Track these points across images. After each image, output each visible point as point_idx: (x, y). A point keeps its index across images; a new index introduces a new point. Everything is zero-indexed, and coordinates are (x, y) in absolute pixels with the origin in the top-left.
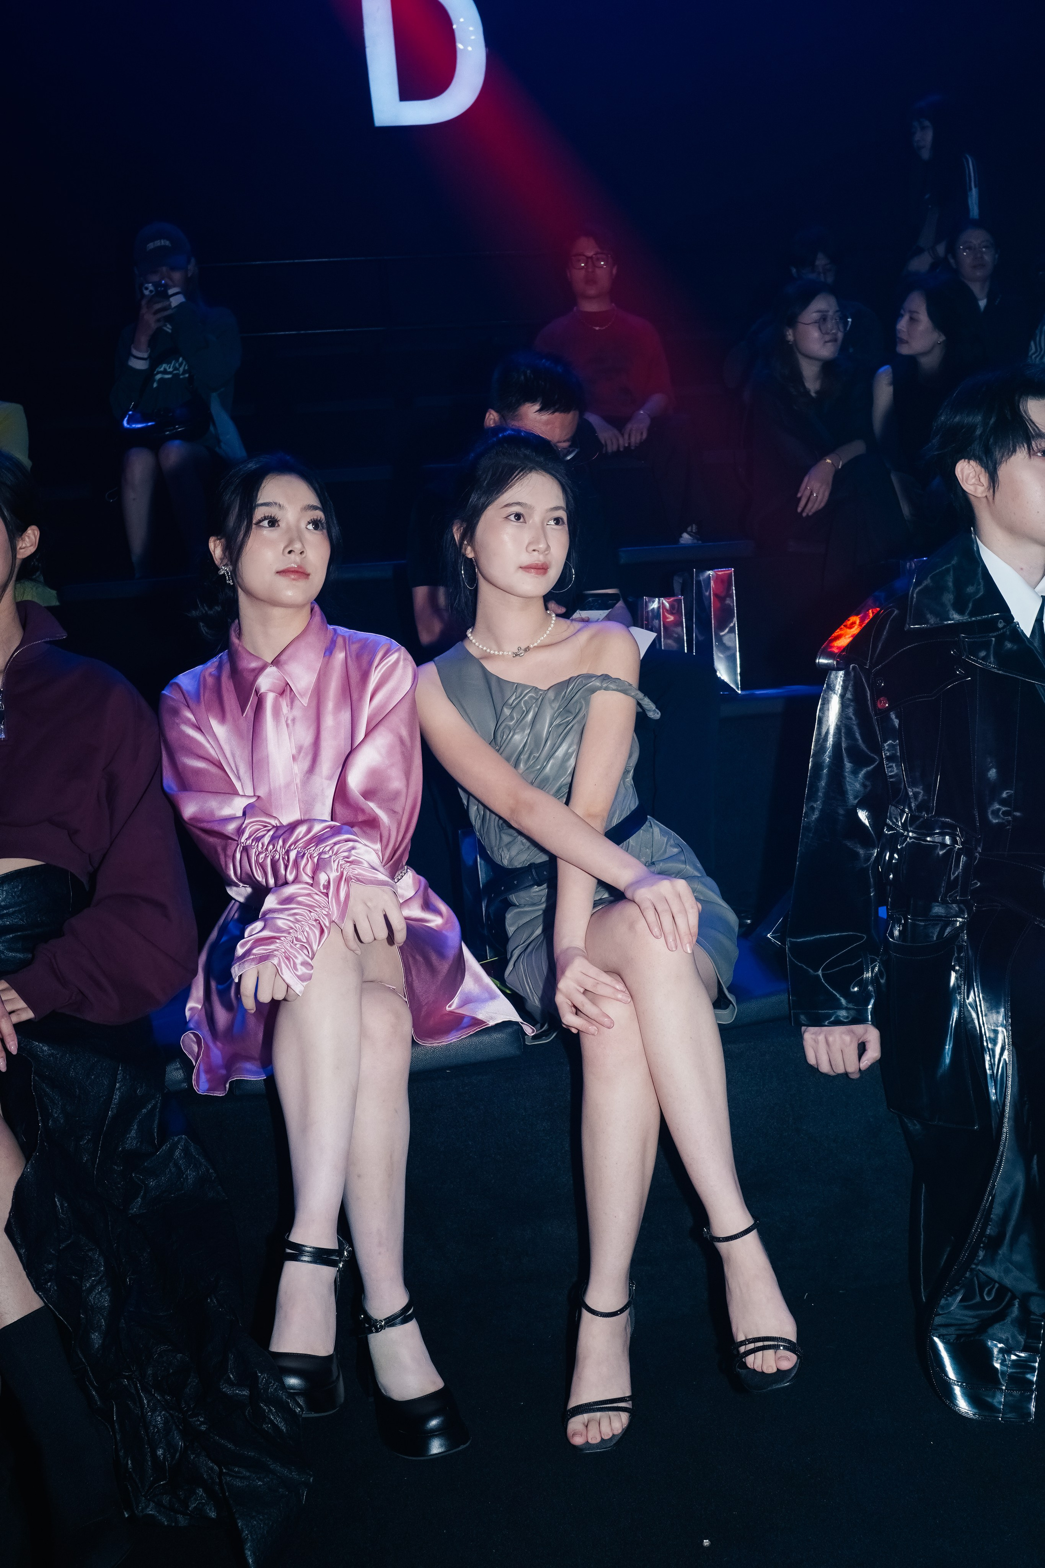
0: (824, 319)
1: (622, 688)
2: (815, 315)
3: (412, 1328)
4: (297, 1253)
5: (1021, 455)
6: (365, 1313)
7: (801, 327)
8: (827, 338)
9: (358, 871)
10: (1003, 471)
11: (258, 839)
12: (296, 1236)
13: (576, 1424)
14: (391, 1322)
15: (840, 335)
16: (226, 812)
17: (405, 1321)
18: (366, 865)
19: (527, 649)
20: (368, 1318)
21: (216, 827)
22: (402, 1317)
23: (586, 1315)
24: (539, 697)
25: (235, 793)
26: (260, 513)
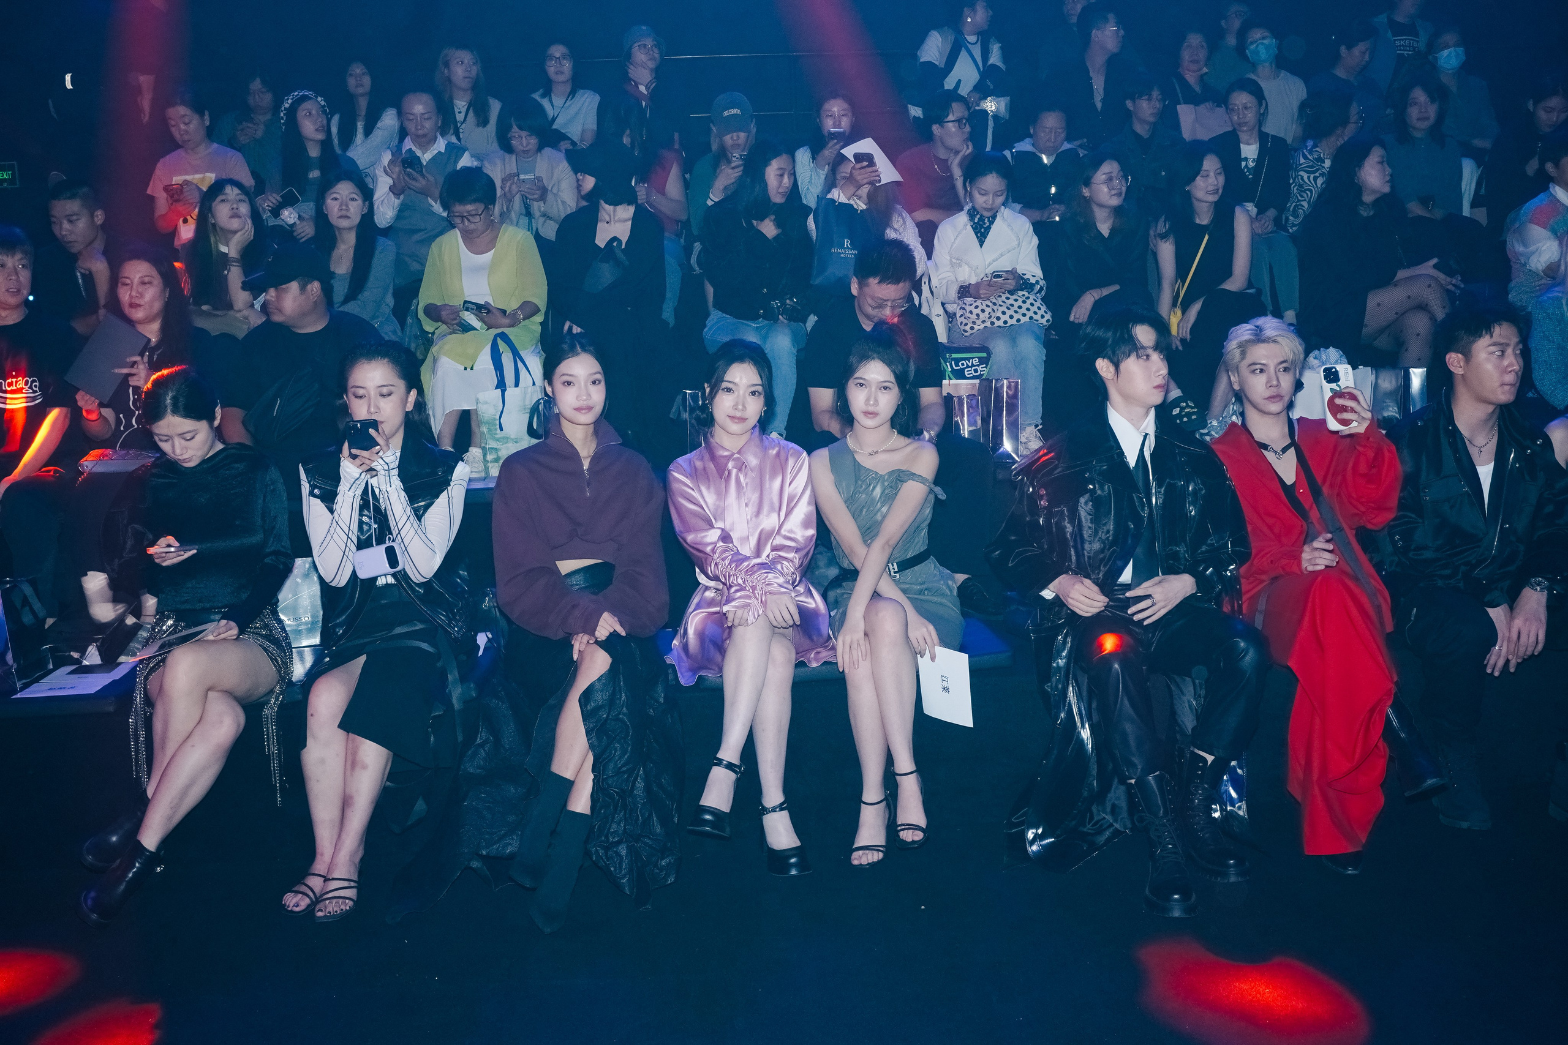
0: (1110, 179)
1: (923, 480)
2: (1104, 176)
3: (785, 813)
4: (719, 763)
5: (1133, 357)
6: (761, 804)
7: (1094, 186)
8: (1113, 192)
9: (771, 588)
10: (1123, 366)
11: (723, 560)
12: (720, 755)
13: (855, 855)
14: (774, 810)
15: (1124, 189)
16: (708, 540)
17: (782, 809)
18: (776, 585)
19: (876, 453)
20: (763, 807)
21: (700, 547)
22: (781, 807)
23: (863, 805)
24: (878, 478)
25: (712, 527)
26: (724, 385)
